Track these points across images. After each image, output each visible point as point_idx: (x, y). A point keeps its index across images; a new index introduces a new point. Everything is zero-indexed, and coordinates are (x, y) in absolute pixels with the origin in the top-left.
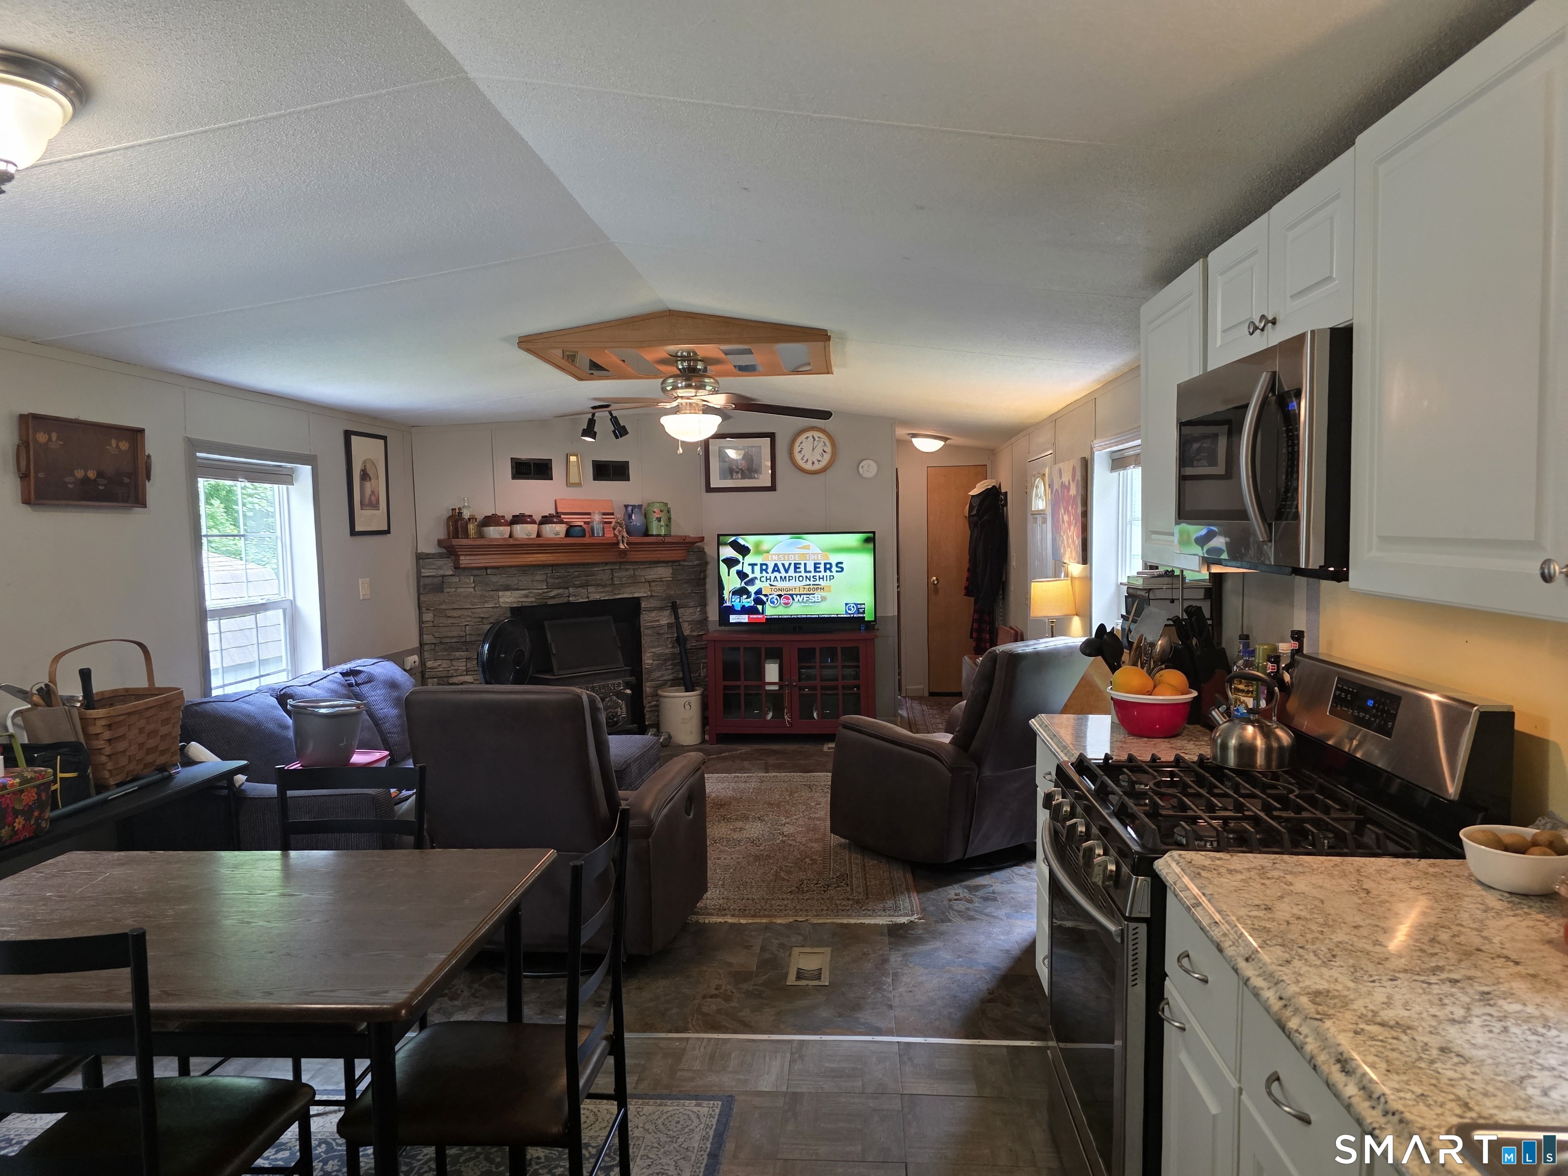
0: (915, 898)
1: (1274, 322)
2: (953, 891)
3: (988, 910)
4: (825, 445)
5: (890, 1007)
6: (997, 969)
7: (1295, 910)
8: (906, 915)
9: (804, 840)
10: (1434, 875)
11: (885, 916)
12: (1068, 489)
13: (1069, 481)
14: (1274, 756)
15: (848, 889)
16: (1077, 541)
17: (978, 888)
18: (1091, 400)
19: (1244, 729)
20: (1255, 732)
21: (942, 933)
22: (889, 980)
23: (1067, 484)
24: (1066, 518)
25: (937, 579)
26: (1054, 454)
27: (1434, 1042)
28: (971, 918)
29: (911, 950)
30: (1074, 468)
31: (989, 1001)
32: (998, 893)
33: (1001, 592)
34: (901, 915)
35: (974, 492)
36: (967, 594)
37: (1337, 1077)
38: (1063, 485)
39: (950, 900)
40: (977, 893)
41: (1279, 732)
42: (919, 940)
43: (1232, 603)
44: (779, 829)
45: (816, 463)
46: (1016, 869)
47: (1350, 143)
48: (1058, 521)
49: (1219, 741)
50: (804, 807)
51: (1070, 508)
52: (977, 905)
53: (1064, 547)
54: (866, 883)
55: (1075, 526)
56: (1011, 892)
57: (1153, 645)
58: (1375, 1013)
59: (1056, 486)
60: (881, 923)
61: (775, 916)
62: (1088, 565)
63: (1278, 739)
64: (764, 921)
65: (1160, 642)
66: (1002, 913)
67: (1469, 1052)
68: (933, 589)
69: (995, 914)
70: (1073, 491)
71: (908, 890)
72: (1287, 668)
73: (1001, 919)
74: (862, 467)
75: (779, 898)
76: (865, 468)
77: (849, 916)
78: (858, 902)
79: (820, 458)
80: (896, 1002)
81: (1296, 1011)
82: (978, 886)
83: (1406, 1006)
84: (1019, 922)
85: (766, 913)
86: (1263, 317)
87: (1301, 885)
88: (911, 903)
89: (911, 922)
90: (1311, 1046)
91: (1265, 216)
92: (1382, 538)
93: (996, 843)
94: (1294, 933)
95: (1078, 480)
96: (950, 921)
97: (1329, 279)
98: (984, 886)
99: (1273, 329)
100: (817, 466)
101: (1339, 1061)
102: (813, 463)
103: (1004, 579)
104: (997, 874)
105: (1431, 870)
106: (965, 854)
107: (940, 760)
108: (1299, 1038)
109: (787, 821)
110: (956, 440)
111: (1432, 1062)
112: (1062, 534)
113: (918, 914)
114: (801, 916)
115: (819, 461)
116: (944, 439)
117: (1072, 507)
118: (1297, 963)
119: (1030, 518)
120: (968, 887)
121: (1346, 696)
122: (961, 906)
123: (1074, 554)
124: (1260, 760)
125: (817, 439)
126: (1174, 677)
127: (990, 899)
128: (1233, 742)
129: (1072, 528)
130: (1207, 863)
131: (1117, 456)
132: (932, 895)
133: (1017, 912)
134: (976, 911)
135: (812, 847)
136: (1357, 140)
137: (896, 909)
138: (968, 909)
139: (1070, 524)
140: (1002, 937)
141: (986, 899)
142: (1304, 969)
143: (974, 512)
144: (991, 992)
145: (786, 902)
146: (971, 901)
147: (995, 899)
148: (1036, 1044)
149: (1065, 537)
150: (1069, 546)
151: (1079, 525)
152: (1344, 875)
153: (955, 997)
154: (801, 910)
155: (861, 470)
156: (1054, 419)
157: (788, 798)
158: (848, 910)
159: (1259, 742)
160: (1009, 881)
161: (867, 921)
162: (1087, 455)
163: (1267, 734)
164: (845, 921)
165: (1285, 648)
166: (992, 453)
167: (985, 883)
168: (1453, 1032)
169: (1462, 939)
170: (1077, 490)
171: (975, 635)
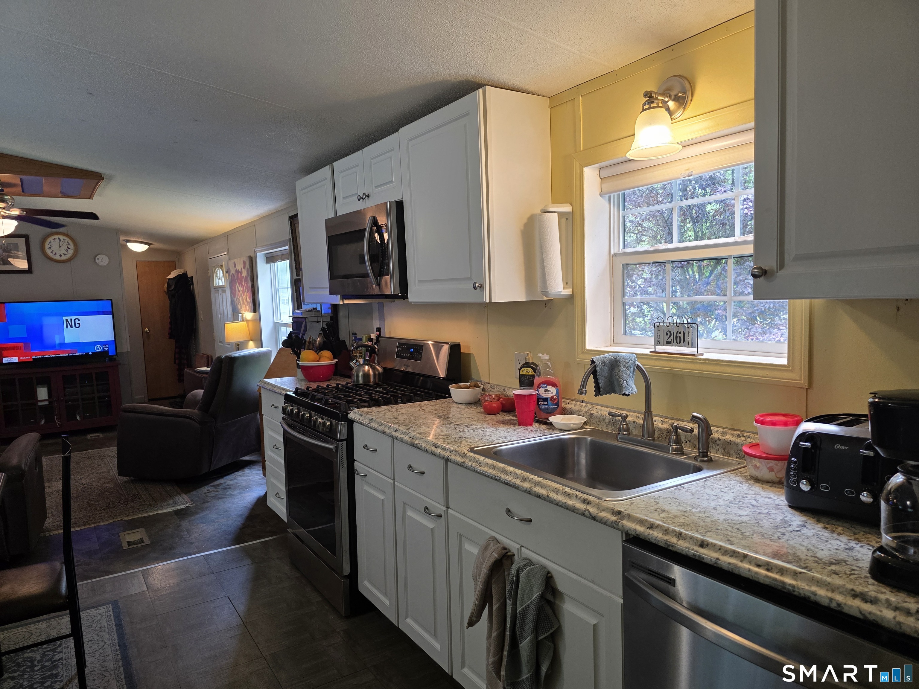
0: (185, 497)
1: (368, 196)
2: (205, 489)
3: (228, 493)
4: (69, 244)
5: (192, 543)
6: (241, 515)
7: (404, 417)
8: (183, 504)
9: (99, 484)
10: (442, 403)
11: (170, 507)
12: (241, 273)
13: (241, 269)
14: (377, 377)
15: (141, 500)
16: (249, 301)
17: (218, 485)
18: (252, 225)
19: (364, 367)
20: (368, 368)
21: (206, 508)
22: (186, 533)
23: (240, 270)
24: (240, 289)
25: (149, 330)
26: (229, 254)
27: (457, 437)
28: (220, 498)
29: (193, 518)
30: (244, 262)
31: (244, 528)
32: (231, 485)
33: (193, 335)
34: (180, 505)
35: (171, 276)
36: (170, 338)
37: (434, 449)
38: (237, 271)
39: (205, 493)
40: (219, 487)
41: (378, 367)
42: (195, 513)
43: (343, 322)
44: (78, 482)
45: (63, 255)
46: (237, 473)
47: (396, 130)
48: (235, 290)
49: (355, 374)
50: (91, 469)
51: (243, 283)
52: (221, 492)
53: (240, 304)
54: (151, 496)
55: (248, 292)
56: (237, 483)
57: (315, 341)
58: (439, 434)
59: (233, 271)
60: (169, 511)
61: (99, 522)
62: (257, 313)
63: (378, 370)
64: (93, 526)
65: (318, 339)
66: (236, 492)
67: (467, 437)
68: (146, 337)
69: (233, 494)
70: (244, 274)
71: (179, 494)
72: (375, 343)
73: (237, 495)
74: (98, 259)
75: (97, 514)
76: (100, 260)
77: (148, 512)
78: (150, 505)
79: (66, 253)
80: (194, 540)
81: (416, 439)
82: (219, 484)
83: (447, 431)
84: (247, 495)
85: (92, 522)
86: (364, 194)
87: (403, 411)
88: (183, 499)
89: (187, 507)
90: (424, 445)
91: (361, 152)
92: (420, 281)
93: (225, 462)
94: (407, 422)
95: (248, 268)
96: (209, 502)
97: (391, 182)
98: (222, 483)
99: (368, 199)
100: (64, 258)
101: (433, 446)
102: (61, 256)
103: (195, 327)
104: (227, 477)
105: (441, 402)
106: (210, 469)
107: (193, 420)
108: (419, 446)
109: (82, 477)
110: (156, 245)
111: (458, 440)
112: (238, 297)
113: (190, 502)
114: (116, 518)
115: (65, 254)
116: (149, 244)
117: (245, 283)
118: (411, 428)
119: (212, 291)
120: (214, 486)
121: (402, 349)
122: (213, 494)
123: (248, 307)
124: (372, 379)
125: (62, 240)
126: (327, 353)
127: (228, 488)
128: (361, 373)
129: (245, 294)
130: (369, 411)
131: (268, 255)
132: (194, 493)
133: (244, 490)
134: (221, 495)
135: (107, 486)
136: (400, 130)
137: (176, 503)
138: (217, 495)
139: (244, 292)
140: (240, 502)
141: (225, 489)
142: (414, 429)
143: (172, 288)
144: (243, 524)
145: (103, 514)
146: (217, 491)
147: (230, 488)
148: (273, 538)
149: (240, 299)
150: (244, 304)
151: (250, 292)
152: (415, 407)
153: (225, 531)
154: (115, 516)
155: (97, 261)
156: (227, 236)
157: (76, 466)
158: (146, 510)
159: (371, 372)
160: (235, 479)
161: (160, 512)
162: (252, 255)
163: (374, 369)
164: (146, 515)
165: (374, 336)
166: (179, 254)
167: (222, 482)
168: (461, 434)
169: (456, 416)
170: (248, 273)
171: (177, 361)
